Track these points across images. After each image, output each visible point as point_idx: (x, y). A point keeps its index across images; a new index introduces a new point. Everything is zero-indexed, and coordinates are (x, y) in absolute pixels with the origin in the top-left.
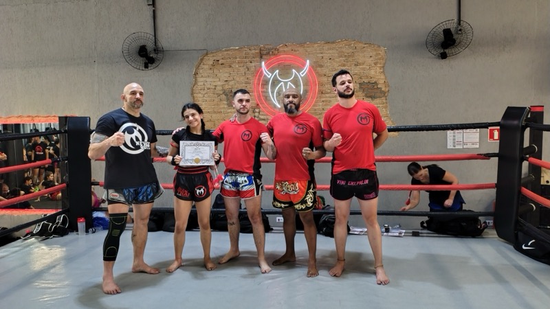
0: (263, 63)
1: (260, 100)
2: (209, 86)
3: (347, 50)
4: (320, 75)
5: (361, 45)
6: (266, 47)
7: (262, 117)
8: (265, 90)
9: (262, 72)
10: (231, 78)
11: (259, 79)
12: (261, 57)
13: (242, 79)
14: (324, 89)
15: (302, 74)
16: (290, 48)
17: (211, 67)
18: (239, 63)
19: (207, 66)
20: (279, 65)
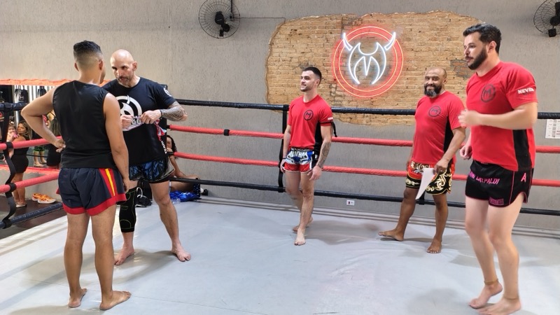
1: (338, 74)
2: (284, 58)
3: (440, 23)
4: (406, 50)
5: (456, 17)
6: (349, 16)
7: (338, 93)
8: (344, 64)
9: (342, 44)
10: (308, 50)
11: (338, 52)
12: (343, 28)
13: (320, 51)
14: (410, 65)
15: (387, 47)
16: (375, 18)
17: (288, 37)
18: (318, 33)
19: (284, 36)
20: (362, 36)
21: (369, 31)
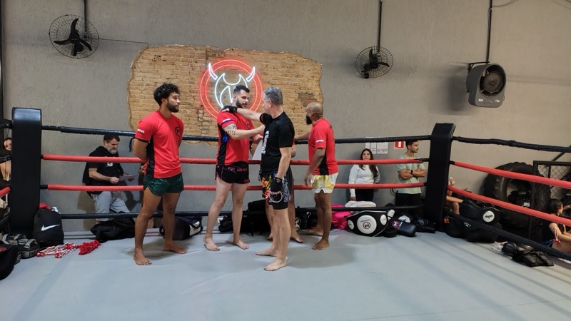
0: (210, 65)
1: (205, 101)
2: (148, 82)
3: (289, 62)
4: (264, 82)
5: (301, 59)
6: (213, 48)
7: (206, 118)
8: (210, 91)
10: (174, 76)
11: (204, 81)
12: (207, 58)
13: (187, 78)
15: (248, 79)
16: (236, 53)
17: (151, 62)
18: (183, 61)
19: (147, 61)
20: (225, 68)
21: (232, 64)
